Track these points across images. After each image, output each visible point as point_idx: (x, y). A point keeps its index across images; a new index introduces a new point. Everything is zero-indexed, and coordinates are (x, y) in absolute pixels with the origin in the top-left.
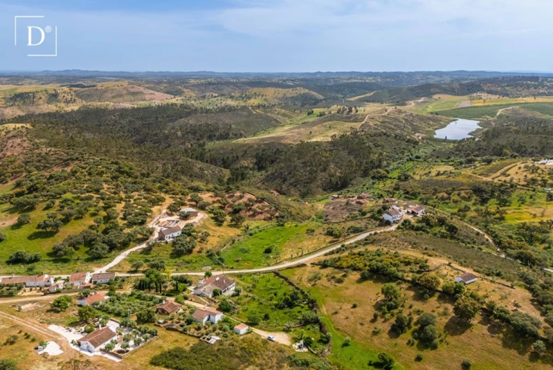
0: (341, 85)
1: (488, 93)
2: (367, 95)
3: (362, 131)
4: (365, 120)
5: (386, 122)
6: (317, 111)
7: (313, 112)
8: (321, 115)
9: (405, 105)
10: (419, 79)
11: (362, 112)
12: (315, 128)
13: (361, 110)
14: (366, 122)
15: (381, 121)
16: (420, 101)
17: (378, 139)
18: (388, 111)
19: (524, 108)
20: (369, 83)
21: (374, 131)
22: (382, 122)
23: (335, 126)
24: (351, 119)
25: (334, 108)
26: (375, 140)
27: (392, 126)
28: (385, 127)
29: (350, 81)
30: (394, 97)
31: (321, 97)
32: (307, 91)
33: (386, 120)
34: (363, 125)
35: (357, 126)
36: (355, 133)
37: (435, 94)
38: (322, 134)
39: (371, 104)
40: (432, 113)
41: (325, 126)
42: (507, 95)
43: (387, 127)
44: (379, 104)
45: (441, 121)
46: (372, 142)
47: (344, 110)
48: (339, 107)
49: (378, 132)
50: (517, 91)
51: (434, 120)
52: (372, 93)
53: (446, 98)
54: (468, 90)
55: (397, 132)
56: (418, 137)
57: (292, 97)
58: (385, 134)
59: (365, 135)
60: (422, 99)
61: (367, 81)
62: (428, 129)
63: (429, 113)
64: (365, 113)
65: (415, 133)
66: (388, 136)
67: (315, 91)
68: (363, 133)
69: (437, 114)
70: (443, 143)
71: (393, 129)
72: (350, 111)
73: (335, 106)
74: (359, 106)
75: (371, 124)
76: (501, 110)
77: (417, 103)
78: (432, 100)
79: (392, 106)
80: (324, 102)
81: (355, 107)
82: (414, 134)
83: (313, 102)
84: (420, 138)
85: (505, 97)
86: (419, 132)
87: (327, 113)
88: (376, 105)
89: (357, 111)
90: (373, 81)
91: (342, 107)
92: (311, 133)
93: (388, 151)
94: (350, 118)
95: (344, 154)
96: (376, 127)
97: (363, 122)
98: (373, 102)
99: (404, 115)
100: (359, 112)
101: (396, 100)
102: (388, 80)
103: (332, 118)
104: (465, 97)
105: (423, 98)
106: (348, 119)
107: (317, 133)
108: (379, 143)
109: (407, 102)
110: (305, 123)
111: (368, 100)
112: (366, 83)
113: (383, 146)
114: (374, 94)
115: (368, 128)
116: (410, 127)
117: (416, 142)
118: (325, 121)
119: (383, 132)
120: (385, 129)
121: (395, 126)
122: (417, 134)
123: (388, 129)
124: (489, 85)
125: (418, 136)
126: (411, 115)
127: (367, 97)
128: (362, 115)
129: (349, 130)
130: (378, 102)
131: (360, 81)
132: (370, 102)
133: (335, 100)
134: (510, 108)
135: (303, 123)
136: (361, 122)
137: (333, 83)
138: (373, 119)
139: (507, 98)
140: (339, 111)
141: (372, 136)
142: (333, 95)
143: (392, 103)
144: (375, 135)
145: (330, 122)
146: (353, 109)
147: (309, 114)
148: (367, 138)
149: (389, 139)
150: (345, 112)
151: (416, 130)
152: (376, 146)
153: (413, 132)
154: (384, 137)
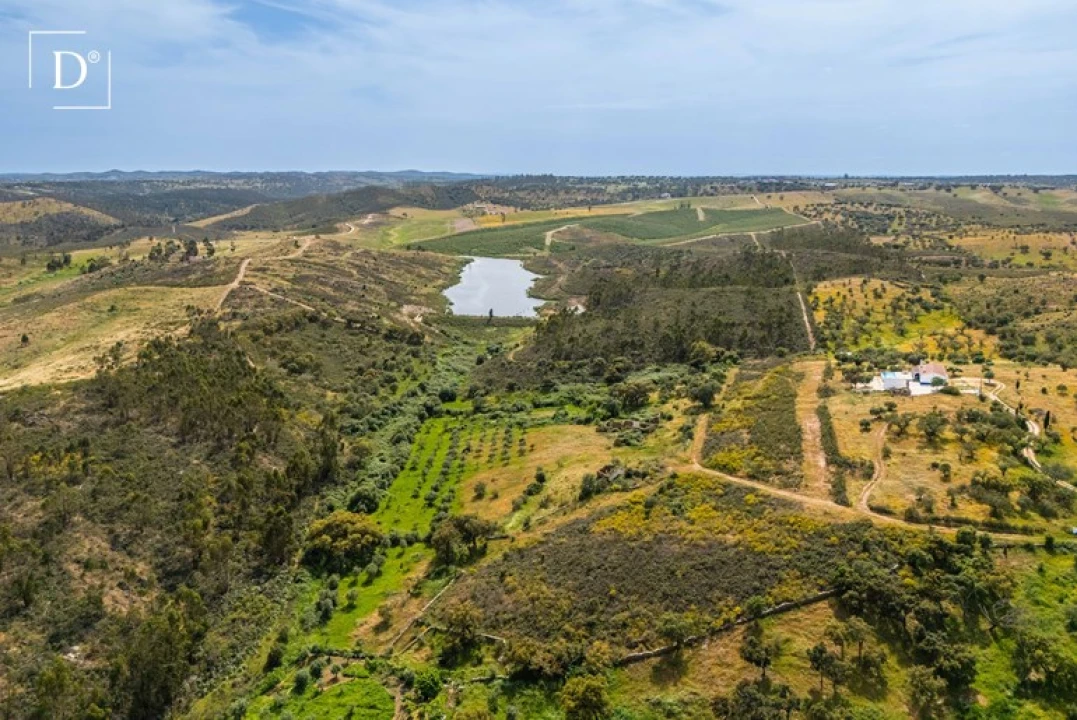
0: (167, 195)
1: (493, 202)
2: (235, 213)
3: (235, 315)
4: (240, 277)
5: (306, 278)
6: (80, 256)
7: (67, 260)
8: (92, 269)
9: (336, 231)
10: (341, 183)
11: (228, 253)
12: (51, 318)
13: (222, 247)
14: (242, 283)
15: (290, 276)
16: (366, 222)
17: (294, 338)
18: (305, 247)
19: (587, 226)
20: (235, 190)
21: (276, 314)
22: (294, 280)
23: (133, 304)
24: (193, 277)
25: (140, 248)
26: (284, 346)
27: (329, 290)
28: (309, 295)
29: (192, 187)
30: (300, 216)
31: (113, 221)
32: (68, 207)
33: (306, 272)
34: (233, 294)
35: (213, 298)
36: (206, 328)
37: (392, 206)
38: (74, 339)
39: (249, 234)
40: (408, 248)
41: (94, 308)
42: (526, 206)
43: (315, 295)
44: (270, 234)
45: (441, 265)
46: (273, 355)
47: (172, 251)
48: (155, 241)
49: (288, 313)
50: (539, 198)
51: (425, 263)
52: (248, 210)
53: (416, 214)
54: (451, 198)
55: (349, 307)
56: (412, 316)
57: (23, 224)
58: (313, 319)
59: (244, 328)
60: (369, 219)
61: (232, 186)
62: (425, 291)
63: (400, 247)
64: (238, 253)
65: (400, 305)
66: (325, 325)
67: (92, 207)
68: (237, 323)
69: (420, 248)
70: (488, 330)
71: (335, 302)
72: (192, 250)
73: (145, 240)
74: (218, 239)
75: (261, 288)
76: (549, 234)
77: (361, 226)
78: (391, 219)
79: (306, 234)
80: (118, 231)
81: (206, 241)
82: (397, 309)
83: (84, 233)
84: (418, 319)
85: (526, 211)
86: (409, 302)
87: (115, 262)
88: (262, 234)
89: (211, 252)
90: (247, 187)
91: (163, 243)
92: (25, 339)
93: (338, 382)
94: (187, 272)
95: (155, 439)
96: (280, 297)
97: (235, 285)
98: (252, 228)
99: (349, 254)
100: (216, 254)
101: (308, 222)
102: (278, 185)
103: (128, 275)
104: (454, 212)
105: (370, 216)
106: (180, 277)
107: (57, 339)
108: (302, 358)
109: (338, 225)
110: (27, 298)
111: (242, 225)
112: (229, 190)
113: (318, 366)
114: (251, 211)
115: (252, 303)
116: (380, 289)
117: (415, 335)
118: (101, 289)
119: (304, 313)
120: (309, 302)
121: (338, 287)
122: (406, 309)
123: (318, 302)
124: (486, 188)
125: (410, 316)
126: (367, 253)
127: (235, 218)
128: (228, 261)
129: (183, 315)
130: (265, 228)
131: (215, 187)
132: (245, 228)
133: (150, 228)
134: (564, 228)
135: (16, 301)
136: (226, 283)
137: (148, 191)
138: (263, 270)
139: (529, 211)
140: (155, 255)
141: (268, 332)
142: (148, 216)
143: (299, 228)
144: (280, 328)
145: (115, 292)
146: (200, 246)
147: (53, 266)
148: (255, 339)
149: (330, 333)
150: (174, 258)
151: (399, 296)
152: (293, 371)
153: (393, 304)
154: (312, 330)
